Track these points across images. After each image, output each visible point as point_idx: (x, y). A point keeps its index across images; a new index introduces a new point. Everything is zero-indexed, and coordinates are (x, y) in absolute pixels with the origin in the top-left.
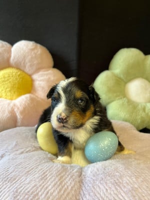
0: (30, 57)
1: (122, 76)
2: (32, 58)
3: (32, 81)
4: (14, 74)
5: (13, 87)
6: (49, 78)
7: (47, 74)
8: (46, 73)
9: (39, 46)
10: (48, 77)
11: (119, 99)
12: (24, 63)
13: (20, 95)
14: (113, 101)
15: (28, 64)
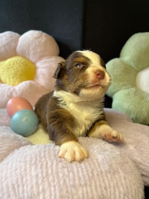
0: (34, 45)
1: (132, 64)
2: (36, 46)
3: (36, 68)
4: (18, 61)
5: (15, 74)
6: (51, 65)
7: (49, 62)
8: (48, 60)
9: (44, 34)
10: (49, 64)
11: (125, 89)
12: (28, 51)
13: (21, 81)
14: (118, 91)
15: (32, 52)
